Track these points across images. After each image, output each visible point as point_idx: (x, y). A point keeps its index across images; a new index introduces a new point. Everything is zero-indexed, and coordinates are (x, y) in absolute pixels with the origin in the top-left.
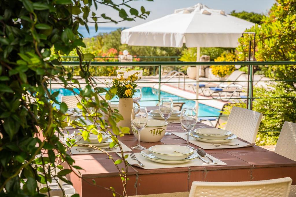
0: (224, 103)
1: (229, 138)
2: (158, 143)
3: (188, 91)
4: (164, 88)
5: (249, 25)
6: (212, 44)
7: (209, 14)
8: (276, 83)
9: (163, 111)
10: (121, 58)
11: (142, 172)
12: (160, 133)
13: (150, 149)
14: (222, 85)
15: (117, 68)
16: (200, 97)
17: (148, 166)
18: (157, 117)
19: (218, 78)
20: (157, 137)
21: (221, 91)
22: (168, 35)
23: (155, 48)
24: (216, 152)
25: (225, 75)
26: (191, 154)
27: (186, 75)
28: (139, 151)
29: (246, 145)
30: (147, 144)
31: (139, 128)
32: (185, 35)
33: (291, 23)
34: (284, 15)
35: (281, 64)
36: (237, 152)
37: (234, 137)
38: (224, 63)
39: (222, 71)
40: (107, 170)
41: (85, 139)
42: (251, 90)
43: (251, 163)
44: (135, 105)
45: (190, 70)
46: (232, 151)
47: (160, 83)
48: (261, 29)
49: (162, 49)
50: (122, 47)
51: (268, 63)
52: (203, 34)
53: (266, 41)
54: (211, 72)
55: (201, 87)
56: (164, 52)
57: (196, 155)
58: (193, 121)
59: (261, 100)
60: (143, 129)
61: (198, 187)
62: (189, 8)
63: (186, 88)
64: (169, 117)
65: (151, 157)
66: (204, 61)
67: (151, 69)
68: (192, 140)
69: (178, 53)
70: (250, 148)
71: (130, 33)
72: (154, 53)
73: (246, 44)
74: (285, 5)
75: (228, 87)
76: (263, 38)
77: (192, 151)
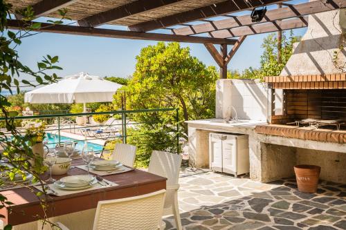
0: (104, 141)
1: (117, 166)
2: (65, 175)
3: (78, 134)
4: (62, 133)
5: (120, 86)
6: (93, 100)
7: (91, 79)
8: (141, 125)
9: (67, 151)
10: (24, 113)
11: (56, 199)
12: (67, 167)
13: (61, 180)
14: (102, 128)
15: (21, 121)
16: (88, 138)
17: (61, 193)
18: (62, 155)
19: (98, 124)
20: (64, 170)
21: (101, 132)
22: (62, 95)
23: (50, 104)
24: (110, 177)
25: (103, 121)
26: (92, 181)
27: (75, 122)
28: (52, 183)
29: (130, 169)
30: (57, 176)
31: (50, 165)
32: (75, 94)
33: (147, 84)
34: (142, 79)
35: (143, 111)
36: (124, 175)
37: (121, 165)
38: (101, 113)
39: (101, 118)
40: (28, 201)
41: (12, 179)
42: (124, 130)
43: (135, 182)
44: (45, 148)
45: (78, 119)
46: (121, 175)
47: (59, 130)
48: (128, 88)
49: (56, 105)
50: (24, 105)
51: (134, 111)
52: (87, 93)
53: (132, 97)
54: (93, 119)
55: (88, 130)
56: (57, 107)
57: (96, 181)
58: (91, 156)
59: (132, 137)
60: (54, 165)
61: (102, 205)
62: (76, 75)
63: (77, 132)
64: (72, 155)
65: (62, 186)
66: (87, 112)
67: (48, 120)
68: (91, 170)
69: (68, 107)
70: (133, 171)
71: (32, 94)
72: (50, 108)
73: (119, 99)
74: (142, 72)
75: (106, 130)
76: (130, 94)
77: (93, 178)
